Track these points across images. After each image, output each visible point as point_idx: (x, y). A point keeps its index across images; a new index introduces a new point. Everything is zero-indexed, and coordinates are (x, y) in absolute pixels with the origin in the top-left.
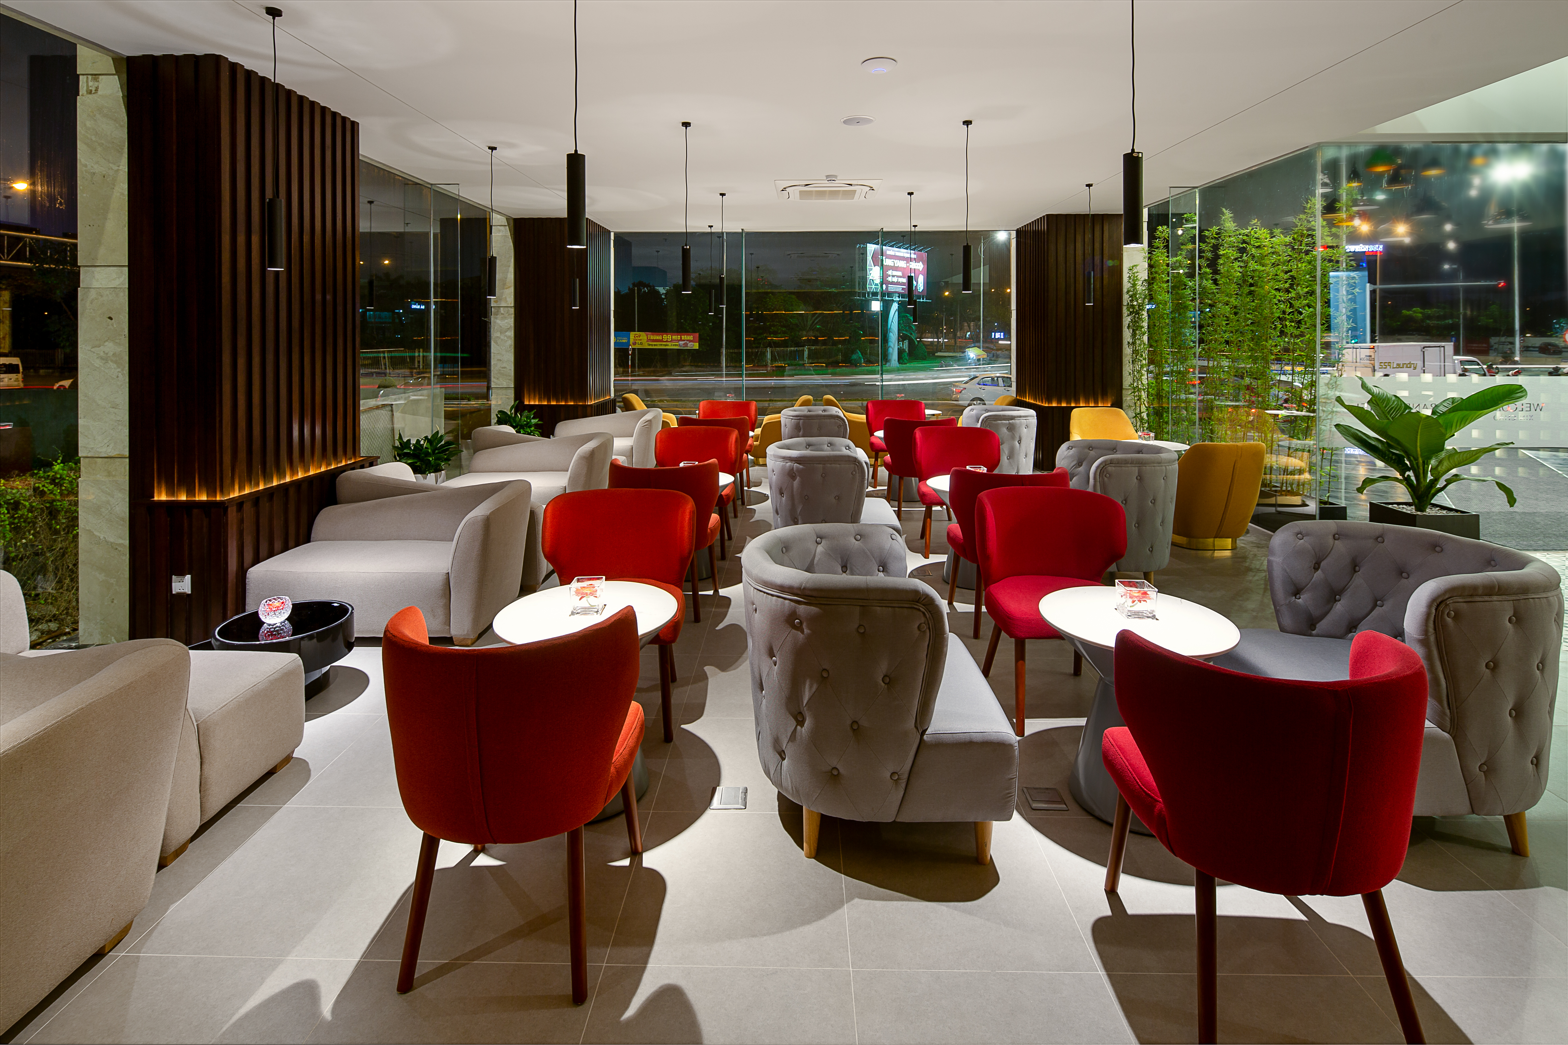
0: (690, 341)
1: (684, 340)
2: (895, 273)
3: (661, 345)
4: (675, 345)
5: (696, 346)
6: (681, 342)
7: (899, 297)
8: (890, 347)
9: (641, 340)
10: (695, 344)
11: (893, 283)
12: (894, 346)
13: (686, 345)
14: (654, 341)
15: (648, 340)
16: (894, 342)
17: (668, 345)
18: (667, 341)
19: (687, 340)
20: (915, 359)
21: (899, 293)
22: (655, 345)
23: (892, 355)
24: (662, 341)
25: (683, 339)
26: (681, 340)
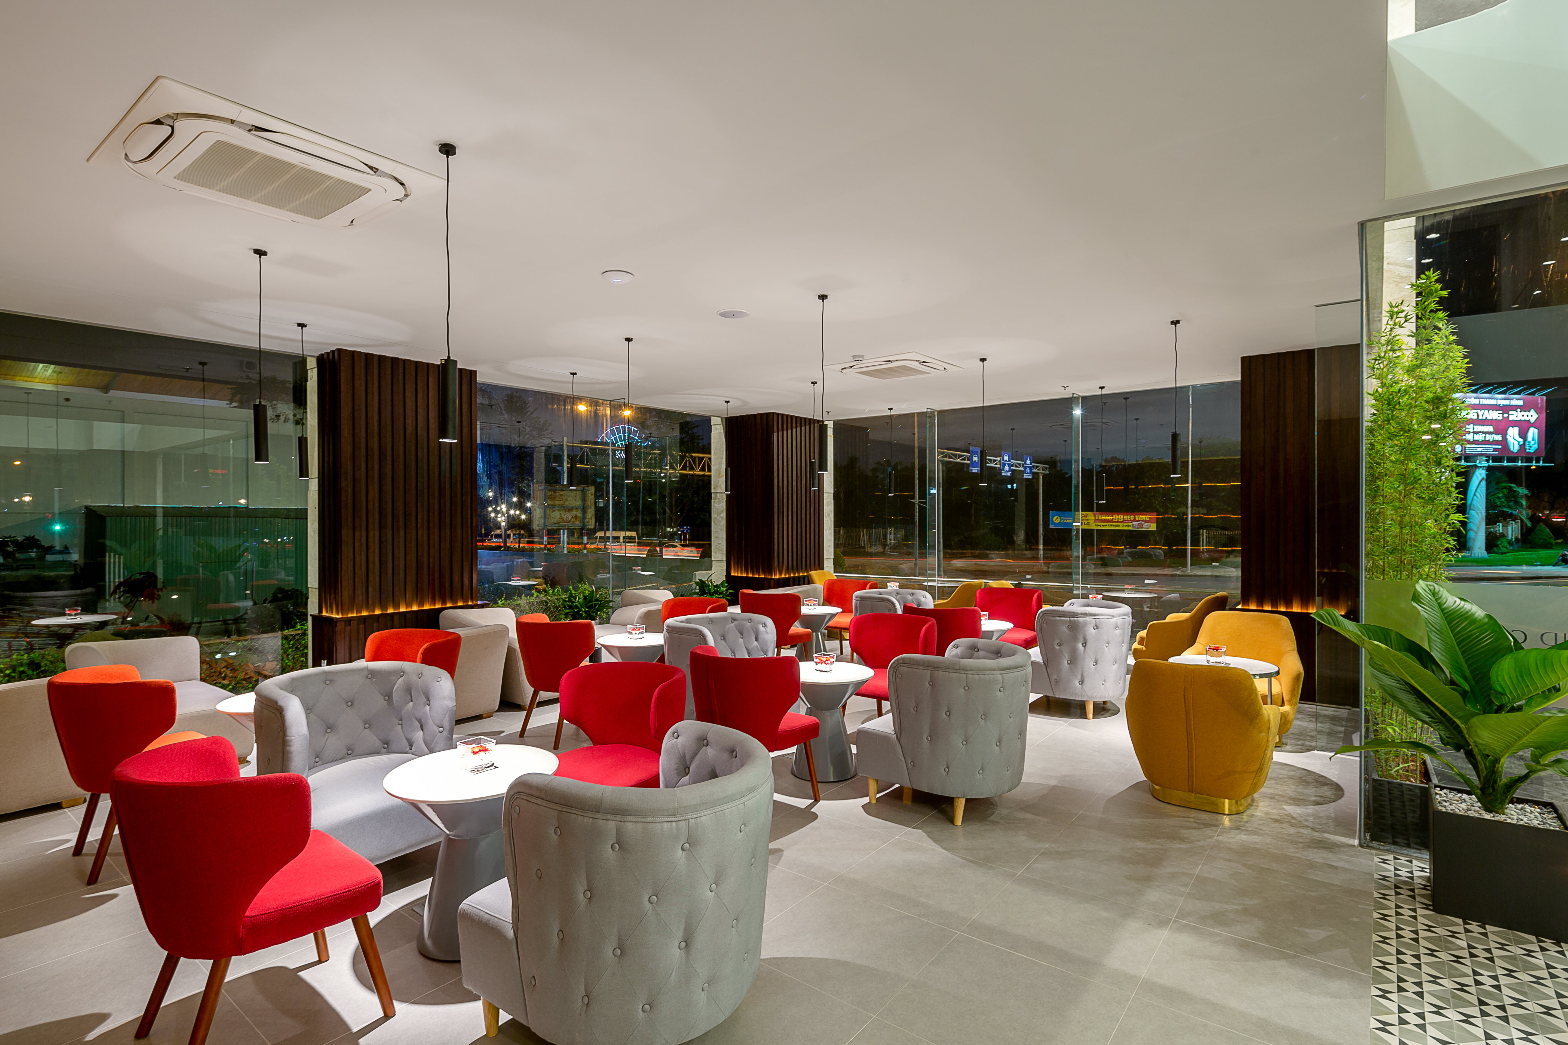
0: (1146, 521)
1: (1138, 521)
2: (1479, 428)
3: (1111, 525)
4: (1128, 526)
5: (1153, 527)
6: (1134, 523)
7: (1488, 461)
8: (1471, 529)
9: (1088, 520)
10: (1152, 524)
11: (1475, 442)
12: (1478, 528)
13: (1141, 525)
14: (1102, 521)
15: (1096, 520)
16: (1477, 522)
17: (1119, 526)
18: (1118, 522)
19: (1142, 521)
20: (1531, 547)
21: (1488, 456)
22: (1103, 526)
23: (1474, 540)
24: (1111, 521)
25: (1137, 519)
26: (1135, 520)
